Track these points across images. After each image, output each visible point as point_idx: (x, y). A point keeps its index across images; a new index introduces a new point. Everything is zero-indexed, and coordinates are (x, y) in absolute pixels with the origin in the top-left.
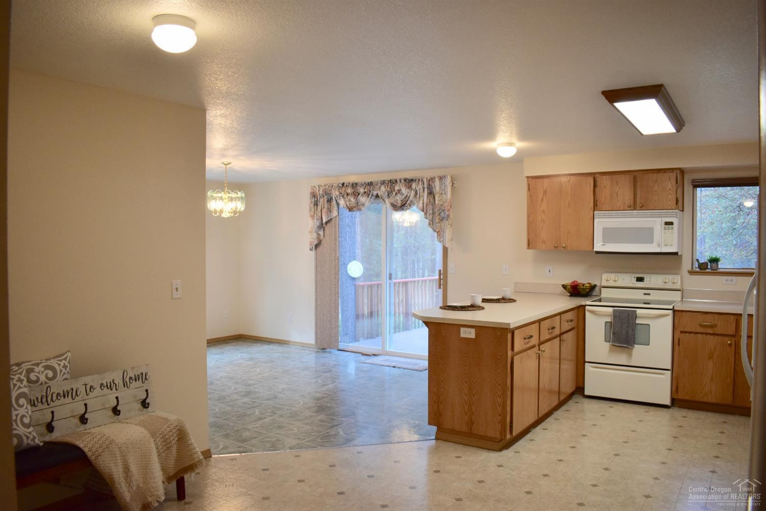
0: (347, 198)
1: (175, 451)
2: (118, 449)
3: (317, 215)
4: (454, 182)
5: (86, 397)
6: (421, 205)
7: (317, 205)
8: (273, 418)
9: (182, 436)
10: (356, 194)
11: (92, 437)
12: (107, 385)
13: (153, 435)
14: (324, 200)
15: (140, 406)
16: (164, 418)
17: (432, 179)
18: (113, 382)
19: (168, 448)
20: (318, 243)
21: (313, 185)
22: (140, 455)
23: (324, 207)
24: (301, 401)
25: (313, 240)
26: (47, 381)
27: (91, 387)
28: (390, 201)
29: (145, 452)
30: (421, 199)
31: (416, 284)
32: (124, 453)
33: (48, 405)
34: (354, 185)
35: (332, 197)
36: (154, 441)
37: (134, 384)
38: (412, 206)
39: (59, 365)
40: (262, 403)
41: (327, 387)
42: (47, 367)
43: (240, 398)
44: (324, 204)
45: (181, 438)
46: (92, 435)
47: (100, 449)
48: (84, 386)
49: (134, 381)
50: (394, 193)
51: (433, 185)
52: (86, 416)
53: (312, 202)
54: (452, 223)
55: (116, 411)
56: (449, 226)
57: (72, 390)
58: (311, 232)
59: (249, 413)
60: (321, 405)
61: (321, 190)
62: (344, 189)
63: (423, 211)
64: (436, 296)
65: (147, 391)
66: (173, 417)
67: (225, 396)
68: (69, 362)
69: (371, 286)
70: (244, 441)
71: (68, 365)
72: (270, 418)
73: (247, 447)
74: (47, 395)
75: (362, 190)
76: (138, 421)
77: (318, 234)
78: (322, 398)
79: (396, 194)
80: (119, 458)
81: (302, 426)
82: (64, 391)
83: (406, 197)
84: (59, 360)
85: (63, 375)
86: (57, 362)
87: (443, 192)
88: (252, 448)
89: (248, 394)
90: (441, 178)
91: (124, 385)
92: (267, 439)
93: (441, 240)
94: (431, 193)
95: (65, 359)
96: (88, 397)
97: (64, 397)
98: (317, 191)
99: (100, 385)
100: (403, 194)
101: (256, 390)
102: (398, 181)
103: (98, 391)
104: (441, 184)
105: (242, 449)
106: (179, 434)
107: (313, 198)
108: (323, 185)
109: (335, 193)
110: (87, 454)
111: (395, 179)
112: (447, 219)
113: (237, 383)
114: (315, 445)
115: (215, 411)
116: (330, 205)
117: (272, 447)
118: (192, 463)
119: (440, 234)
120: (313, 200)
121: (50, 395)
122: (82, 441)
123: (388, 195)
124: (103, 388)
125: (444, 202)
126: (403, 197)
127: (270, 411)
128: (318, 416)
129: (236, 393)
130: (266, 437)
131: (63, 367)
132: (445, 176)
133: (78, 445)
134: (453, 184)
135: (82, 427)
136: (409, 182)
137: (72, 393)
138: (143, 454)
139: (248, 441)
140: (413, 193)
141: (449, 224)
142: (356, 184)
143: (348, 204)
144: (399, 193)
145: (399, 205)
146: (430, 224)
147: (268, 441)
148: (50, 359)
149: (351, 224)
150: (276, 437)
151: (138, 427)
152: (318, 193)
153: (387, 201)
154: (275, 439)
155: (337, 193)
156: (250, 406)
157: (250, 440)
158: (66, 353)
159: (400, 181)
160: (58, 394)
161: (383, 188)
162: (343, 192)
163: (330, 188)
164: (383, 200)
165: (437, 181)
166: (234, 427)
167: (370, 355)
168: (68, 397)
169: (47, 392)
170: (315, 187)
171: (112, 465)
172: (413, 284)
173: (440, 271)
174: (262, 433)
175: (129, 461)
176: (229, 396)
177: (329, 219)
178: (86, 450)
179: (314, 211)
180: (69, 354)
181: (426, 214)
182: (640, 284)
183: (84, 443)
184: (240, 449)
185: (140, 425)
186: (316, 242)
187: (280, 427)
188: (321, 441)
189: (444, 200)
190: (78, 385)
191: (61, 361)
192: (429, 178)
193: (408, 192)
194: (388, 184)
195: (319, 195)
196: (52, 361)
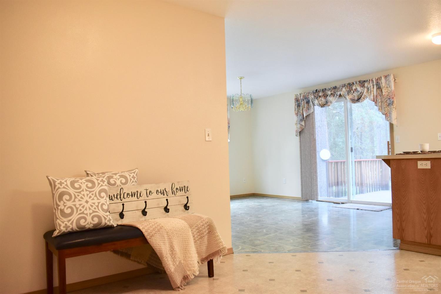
0: (320, 99)
1: (206, 240)
2: (166, 233)
3: (300, 112)
4: (396, 79)
5: (146, 198)
6: (372, 98)
7: (299, 106)
8: (275, 234)
9: (211, 230)
10: (325, 96)
11: (149, 223)
12: (161, 192)
13: (191, 226)
14: (304, 102)
15: (183, 208)
16: (199, 216)
17: (379, 78)
18: (165, 190)
19: (201, 238)
20: (301, 131)
21: (296, 94)
22: (181, 239)
23: (304, 107)
24: (294, 226)
25: (298, 129)
26: (121, 185)
27: (150, 192)
28: (349, 98)
29: (185, 237)
30: (372, 93)
31: (367, 163)
32: (170, 236)
33: (121, 200)
34: (324, 90)
35: (309, 100)
36: (192, 230)
37: (179, 193)
38: (366, 99)
39: (130, 176)
40: (268, 226)
41: (311, 219)
42: (122, 176)
43: (253, 223)
44: (304, 105)
45: (210, 231)
46: (149, 222)
47: (154, 231)
48: (146, 190)
49: (179, 191)
50: (352, 92)
51: (380, 82)
52: (146, 210)
53: (296, 105)
54: (396, 106)
55: (166, 210)
56: (394, 109)
57: (138, 192)
58: (296, 124)
59: (259, 231)
60: (308, 228)
61: (302, 96)
62: (317, 93)
63: (374, 101)
64: (381, 171)
65: (187, 197)
66: (205, 217)
67: (244, 222)
68: (136, 175)
69: (337, 163)
70: (256, 246)
71: (136, 176)
72: (274, 234)
73: (258, 249)
74: (120, 194)
75: (329, 93)
76: (180, 217)
77: (301, 124)
78: (309, 225)
79: (354, 92)
80: (166, 240)
81: (296, 239)
82: (132, 192)
83: (360, 93)
84: (130, 173)
85: (132, 182)
86: (128, 173)
87: (388, 86)
88: (261, 250)
89: (258, 221)
90: (386, 77)
91: (172, 193)
92: (271, 245)
93: (389, 119)
94: (379, 88)
95: (134, 173)
96: (148, 198)
97: (132, 196)
98: (299, 97)
99: (156, 191)
100: (359, 92)
101: (264, 220)
102: (355, 83)
103: (154, 195)
104: (386, 80)
105: (254, 250)
106: (209, 228)
107: (297, 102)
108: (303, 93)
109: (311, 97)
110: (144, 234)
111: (352, 82)
112: (392, 104)
113: (251, 216)
114: (307, 250)
115: (237, 230)
116: (308, 105)
117: (276, 250)
118: (218, 249)
119: (387, 115)
120: (297, 103)
121: (123, 194)
122: (141, 225)
123: (348, 94)
124: (158, 193)
125: (389, 93)
126: (359, 93)
127: (273, 230)
128: (307, 234)
129: (250, 221)
130: (271, 244)
131: (132, 177)
132: (389, 75)
133: (139, 227)
134: (395, 80)
135: (144, 218)
136: (362, 83)
137: (137, 194)
138: (183, 239)
139: (259, 246)
140: (366, 90)
141: (394, 108)
142: (325, 89)
143: (320, 103)
144: (356, 91)
145: (356, 99)
146: (379, 109)
147: (273, 247)
148: (124, 172)
149: (321, 126)
150: (277, 244)
151: (180, 220)
152: (300, 98)
153: (347, 97)
154: (277, 245)
155: (313, 97)
156: (259, 228)
157: (260, 245)
158: (135, 169)
159: (356, 83)
160: (128, 194)
161: (344, 89)
162: (316, 96)
163: (308, 94)
164: (345, 97)
165: (383, 79)
166: (249, 238)
167: (339, 203)
168: (134, 197)
169: (120, 192)
170: (297, 95)
171: (161, 243)
172: (365, 162)
173: (388, 142)
174: (268, 242)
175: (173, 243)
176: (246, 222)
177: (308, 114)
178: (143, 231)
179: (298, 110)
180: (137, 170)
181: (376, 103)
183: (143, 226)
184: (253, 250)
185: (182, 219)
186: (300, 130)
187: (280, 239)
188: (310, 248)
189: (389, 91)
190: (142, 189)
191: (131, 173)
192: (377, 78)
193: (362, 90)
194: (347, 86)
195: (301, 99)
196: (125, 173)
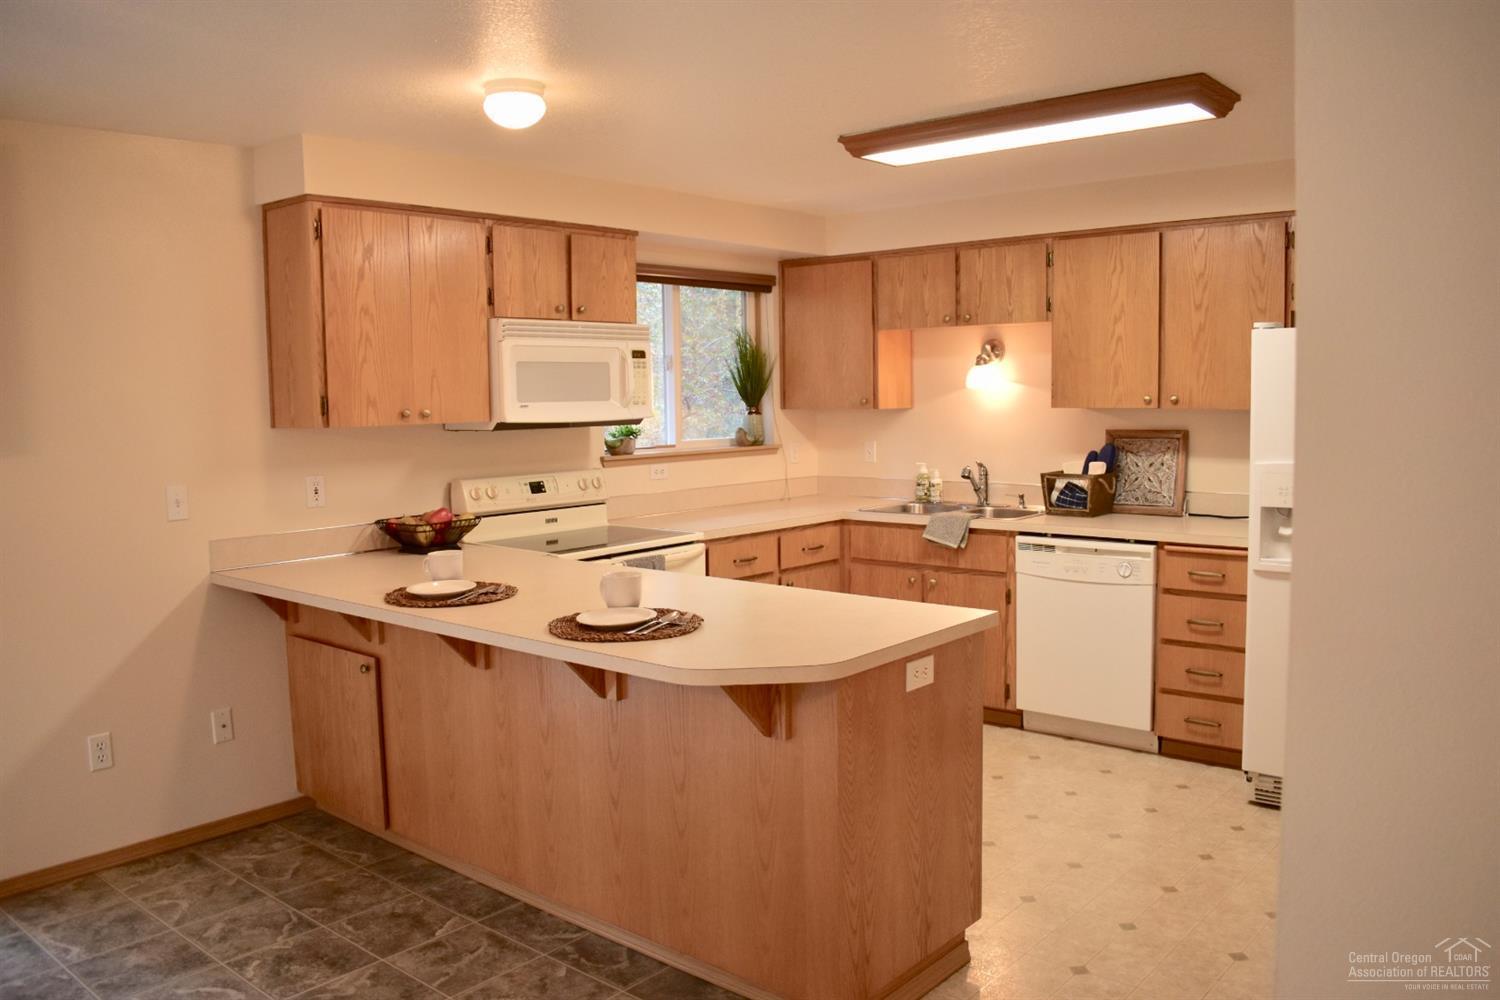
182: (539, 500)
